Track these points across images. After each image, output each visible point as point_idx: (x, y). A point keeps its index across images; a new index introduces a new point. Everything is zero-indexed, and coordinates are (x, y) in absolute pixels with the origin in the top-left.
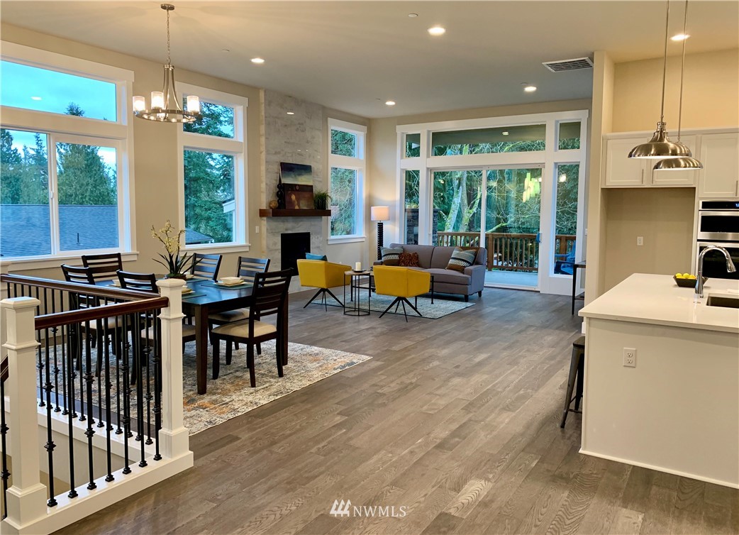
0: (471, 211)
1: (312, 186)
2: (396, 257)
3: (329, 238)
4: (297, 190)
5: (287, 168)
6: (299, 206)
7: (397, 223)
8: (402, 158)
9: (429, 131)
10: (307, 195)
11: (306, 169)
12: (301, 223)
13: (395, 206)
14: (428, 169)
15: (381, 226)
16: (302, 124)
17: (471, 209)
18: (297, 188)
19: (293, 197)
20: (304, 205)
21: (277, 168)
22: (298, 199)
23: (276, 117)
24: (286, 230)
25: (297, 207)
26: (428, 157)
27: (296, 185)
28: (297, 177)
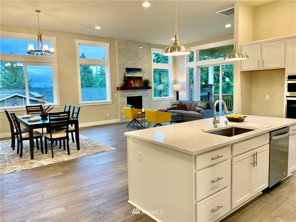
1: (142, 77)
3: (153, 98)
4: (133, 79)
5: (128, 70)
6: (135, 85)
7: (186, 91)
8: (187, 62)
9: (197, 50)
10: (139, 81)
11: (139, 70)
12: (137, 92)
13: (185, 84)
14: (197, 67)
15: (178, 93)
16: (137, 52)
18: (134, 78)
19: (132, 82)
20: (137, 85)
21: (125, 70)
22: (134, 83)
23: (123, 50)
24: (129, 95)
25: (133, 86)
26: (197, 61)
27: (133, 77)
28: (134, 73)
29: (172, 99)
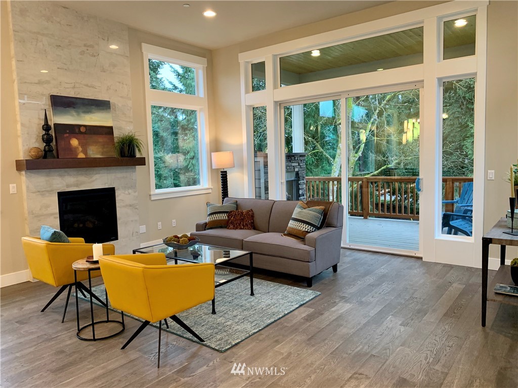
0: (356, 155)
1: (111, 128)
2: (224, 217)
3: (152, 193)
4: (81, 133)
5: (60, 103)
6: (86, 153)
7: (245, 171)
8: (247, 92)
9: (275, 56)
10: (101, 139)
11: (102, 105)
12: (97, 176)
13: (241, 151)
14: (276, 102)
15: (224, 176)
16: (92, 46)
17: (356, 153)
18: (83, 129)
19: (75, 142)
20: (94, 152)
21: (45, 103)
22: (84, 146)
23: (39, 33)
24: (68, 186)
25: (81, 155)
26: (275, 87)
27: (79, 126)
28: (83, 115)
29: (210, 191)
